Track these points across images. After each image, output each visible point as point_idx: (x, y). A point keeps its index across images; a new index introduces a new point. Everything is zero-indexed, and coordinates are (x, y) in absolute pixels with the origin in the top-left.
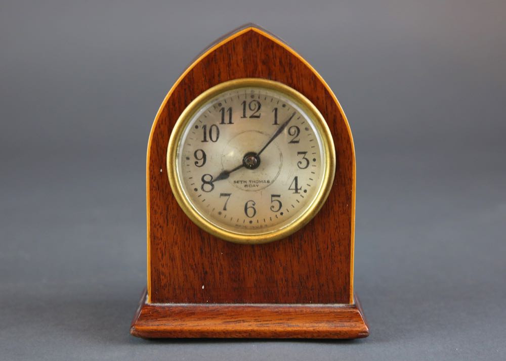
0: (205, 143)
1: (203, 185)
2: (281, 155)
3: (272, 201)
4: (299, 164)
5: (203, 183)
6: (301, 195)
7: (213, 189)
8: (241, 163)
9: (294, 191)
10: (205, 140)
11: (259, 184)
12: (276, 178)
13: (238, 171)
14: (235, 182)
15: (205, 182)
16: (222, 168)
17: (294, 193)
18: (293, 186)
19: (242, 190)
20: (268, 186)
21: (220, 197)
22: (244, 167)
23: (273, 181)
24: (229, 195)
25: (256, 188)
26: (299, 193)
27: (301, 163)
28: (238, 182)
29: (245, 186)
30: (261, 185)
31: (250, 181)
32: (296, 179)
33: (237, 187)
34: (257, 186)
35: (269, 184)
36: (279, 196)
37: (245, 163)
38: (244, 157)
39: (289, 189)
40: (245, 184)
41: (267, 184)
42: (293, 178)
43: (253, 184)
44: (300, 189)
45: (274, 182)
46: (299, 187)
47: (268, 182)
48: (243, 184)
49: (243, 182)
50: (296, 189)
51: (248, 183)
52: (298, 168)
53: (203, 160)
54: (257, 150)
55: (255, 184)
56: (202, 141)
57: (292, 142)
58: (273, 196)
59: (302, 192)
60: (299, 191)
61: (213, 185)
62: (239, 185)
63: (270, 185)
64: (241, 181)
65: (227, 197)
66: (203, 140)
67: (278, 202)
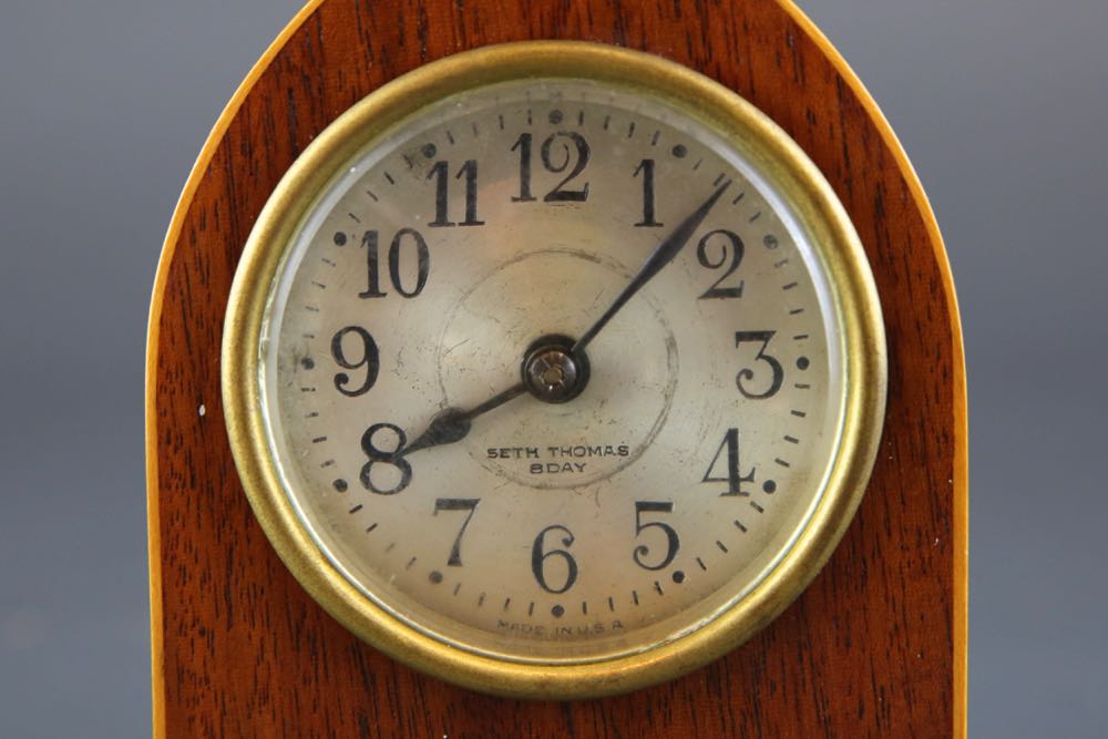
0: (372, 301)
1: (366, 470)
2: (671, 344)
3: (639, 529)
4: (743, 379)
5: (366, 459)
6: (753, 504)
7: (404, 485)
8: (516, 379)
9: (726, 487)
10: (373, 291)
11: (586, 459)
12: (653, 435)
13: (501, 407)
14: (491, 452)
15: (375, 455)
16: (439, 398)
17: (723, 495)
18: (722, 469)
19: (521, 484)
20: (621, 468)
21: (435, 514)
22: (527, 394)
23: (642, 449)
24: (470, 504)
25: (575, 477)
26: (746, 494)
27: (749, 375)
28: (504, 454)
29: (535, 468)
30: (596, 464)
31: (552, 449)
32: (732, 437)
33: (500, 473)
34: (581, 468)
35: (625, 459)
36: (665, 507)
37: (529, 376)
38: (526, 355)
39: (706, 479)
40: (533, 460)
41: (617, 460)
42: (721, 435)
43: (561, 460)
44: (750, 478)
45: (647, 454)
46: (743, 472)
47: (623, 451)
48: (528, 461)
49: (523, 454)
50: (735, 480)
51: (544, 458)
52: (741, 397)
53: (365, 367)
54: (576, 330)
55: (572, 460)
56: (362, 295)
57: (714, 293)
58: (643, 506)
59: (754, 489)
60: (744, 486)
61: (407, 471)
62: (509, 465)
63: (628, 464)
64: (518, 450)
65: (462, 514)
66: (365, 289)
67: (664, 536)
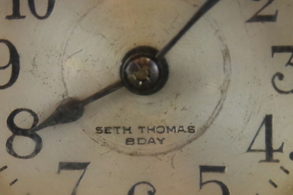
0: (15, 21)
1: (11, 139)
2: (226, 54)
3: (202, 184)
4: (277, 80)
5: (10, 133)
6: (282, 168)
7: (37, 150)
8: (116, 77)
9: (263, 156)
10: (16, 14)
11: (165, 135)
12: (212, 119)
13: (107, 97)
14: (98, 129)
15: (16, 131)
16: (62, 91)
17: (261, 161)
18: (261, 143)
19: (119, 152)
20: (190, 142)
21: (59, 172)
22: (124, 88)
23: (205, 128)
24: (83, 166)
25: (157, 147)
26: (277, 161)
27: (281, 76)
28: (107, 131)
29: (129, 141)
30: (172, 138)
31: (141, 128)
32: (268, 121)
33: (105, 144)
34: (161, 141)
35: (192, 135)
36: (221, 169)
37: (125, 74)
38: (124, 60)
39: (250, 150)
40: (127, 135)
41: (187, 136)
42: (260, 119)
43: (148, 135)
44: (280, 150)
45: (208, 132)
46: (276, 146)
47: (191, 129)
48: (123, 137)
49: (121, 131)
50: (269, 151)
51: (136, 134)
52: (275, 93)
53: (10, 68)
55: (155, 136)
56: (9, 18)
57: (258, 18)
58: (204, 169)
59: (283, 157)
60: (276, 156)
61: (39, 141)
62: (111, 138)
63: (195, 139)
64: (118, 128)
65: (77, 173)
66: (11, 13)
67: (218, 188)
